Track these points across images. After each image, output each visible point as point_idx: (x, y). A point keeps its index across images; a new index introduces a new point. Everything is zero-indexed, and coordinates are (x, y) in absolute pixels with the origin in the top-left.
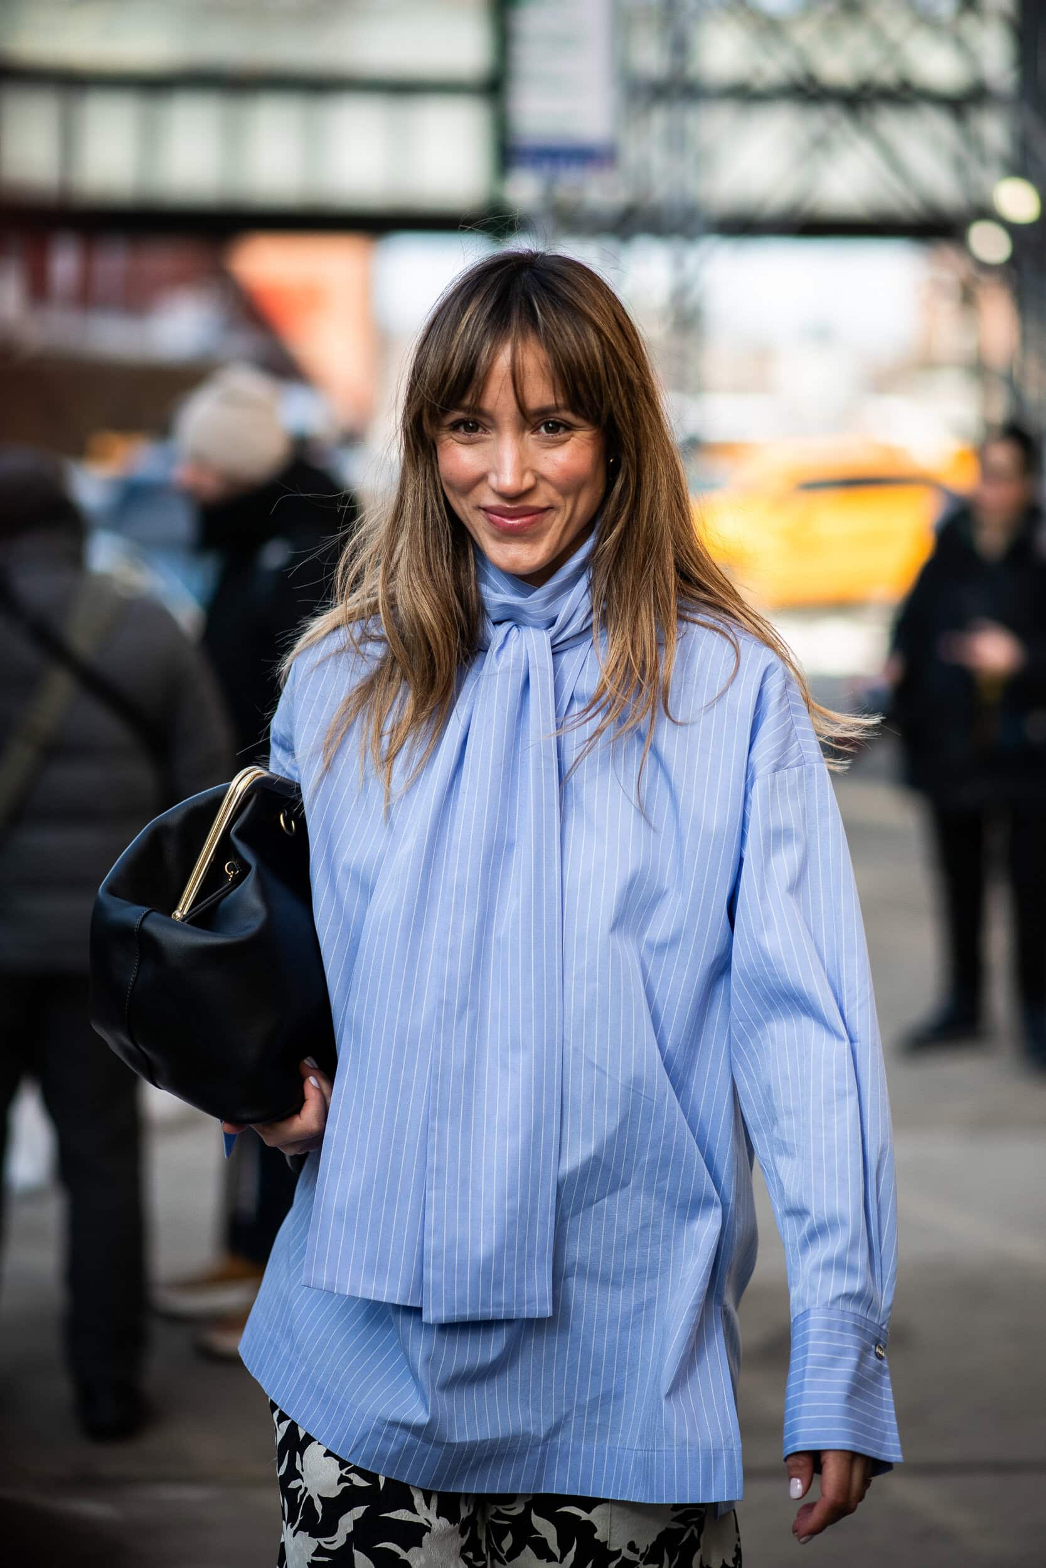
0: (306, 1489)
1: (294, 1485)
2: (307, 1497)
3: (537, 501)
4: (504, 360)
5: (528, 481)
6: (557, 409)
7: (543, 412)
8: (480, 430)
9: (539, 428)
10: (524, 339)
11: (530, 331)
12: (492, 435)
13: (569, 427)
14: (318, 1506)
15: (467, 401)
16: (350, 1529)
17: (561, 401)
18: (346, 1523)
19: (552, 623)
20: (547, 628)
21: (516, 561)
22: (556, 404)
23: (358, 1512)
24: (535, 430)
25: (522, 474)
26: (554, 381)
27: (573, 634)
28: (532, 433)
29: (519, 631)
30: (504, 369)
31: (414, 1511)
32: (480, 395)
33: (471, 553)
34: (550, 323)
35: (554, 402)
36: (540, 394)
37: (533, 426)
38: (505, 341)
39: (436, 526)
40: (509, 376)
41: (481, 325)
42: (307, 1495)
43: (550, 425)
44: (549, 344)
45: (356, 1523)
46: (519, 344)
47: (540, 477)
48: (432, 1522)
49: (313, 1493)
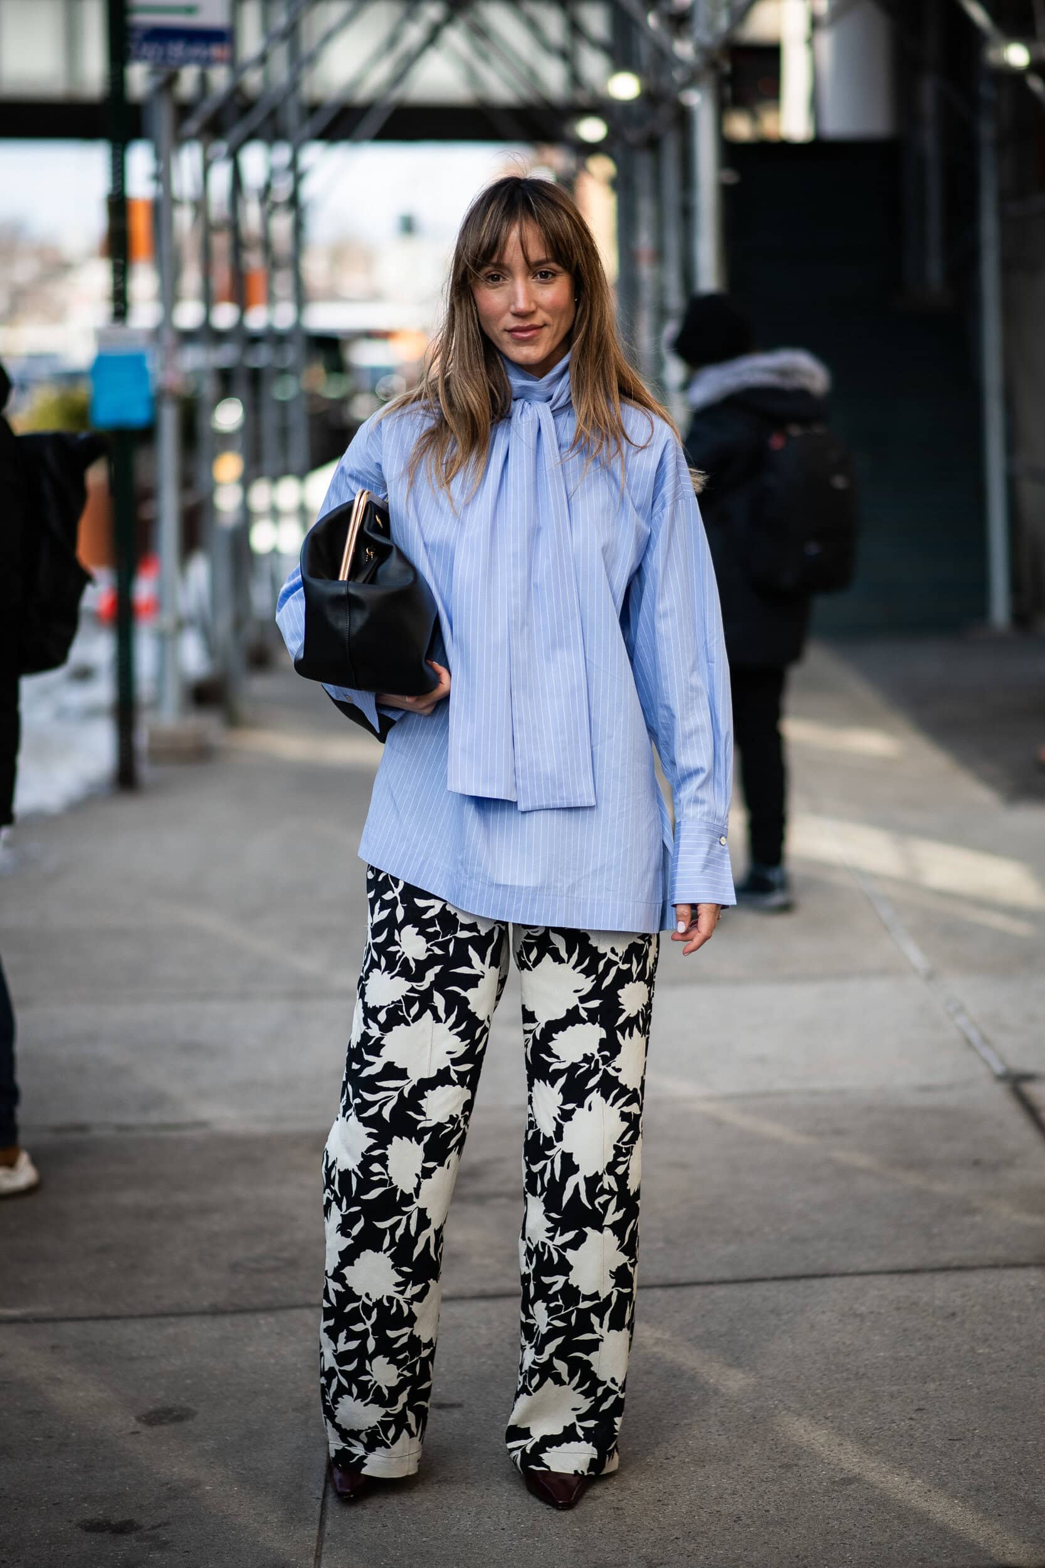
0: (404, 953)
1: (392, 949)
2: (404, 958)
3: (537, 321)
4: (514, 235)
5: (533, 307)
6: (547, 261)
7: (539, 263)
8: (501, 279)
9: (536, 276)
10: (526, 219)
11: (529, 216)
12: (509, 281)
13: (554, 274)
14: (413, 964)
15: (495, 260)
16: (433, 979)
17: (549, 257)
18: (430, 975)
19: (550, 398)
20: (546, 402)
21: (527, 357)
22: (547, 258)
23: (437, 969)
24: (534, 276)
25: (530, 303)
26: (545, 244)
27: (562, 405)
28: (533, 278)
29: (530, 404)
30: (515, 239)
31: (472, 967)
32: (501, 256)
33: (499, 358)
34: (540, 209)
35: (545, 257)
36: (537, 253)
37: (533, 273)
38: (516, 221)
39: (474, 342)
40: (519, 243)
41: (500, 213)
42: (404, 956)
43: (543, 274)
44: (542, 223)
45: (436, 975)
46: (524, 224)
47: (539, 306)
48: (484, 972)
49: (409, 956)
